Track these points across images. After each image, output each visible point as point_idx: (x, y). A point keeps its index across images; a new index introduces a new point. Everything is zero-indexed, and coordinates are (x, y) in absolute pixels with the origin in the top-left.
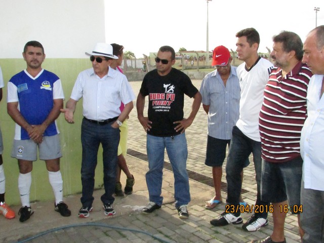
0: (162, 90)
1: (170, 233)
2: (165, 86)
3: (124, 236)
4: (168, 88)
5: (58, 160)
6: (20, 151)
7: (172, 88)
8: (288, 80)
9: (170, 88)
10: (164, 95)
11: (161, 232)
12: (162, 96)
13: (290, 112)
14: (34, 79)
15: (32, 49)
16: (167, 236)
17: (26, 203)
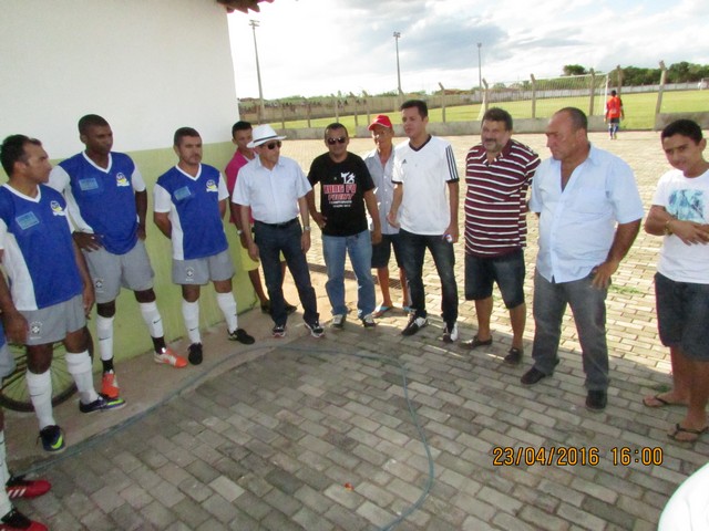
0: (340, 181)
1: (375, 348)
2: (344, 175)
3: (324, 361)
4: (347, 179)
5: (230, 281)
6: (190, 273)
7: (352, 177)
8: (498, 163)
9: (349, 178)
10: (343, 187)
11: (363, 349)
12: (340, 188)
13: (508, 198)
14: (195, 179)
15: (188, 140)
16: (373, 352)
17: (196, 339)
